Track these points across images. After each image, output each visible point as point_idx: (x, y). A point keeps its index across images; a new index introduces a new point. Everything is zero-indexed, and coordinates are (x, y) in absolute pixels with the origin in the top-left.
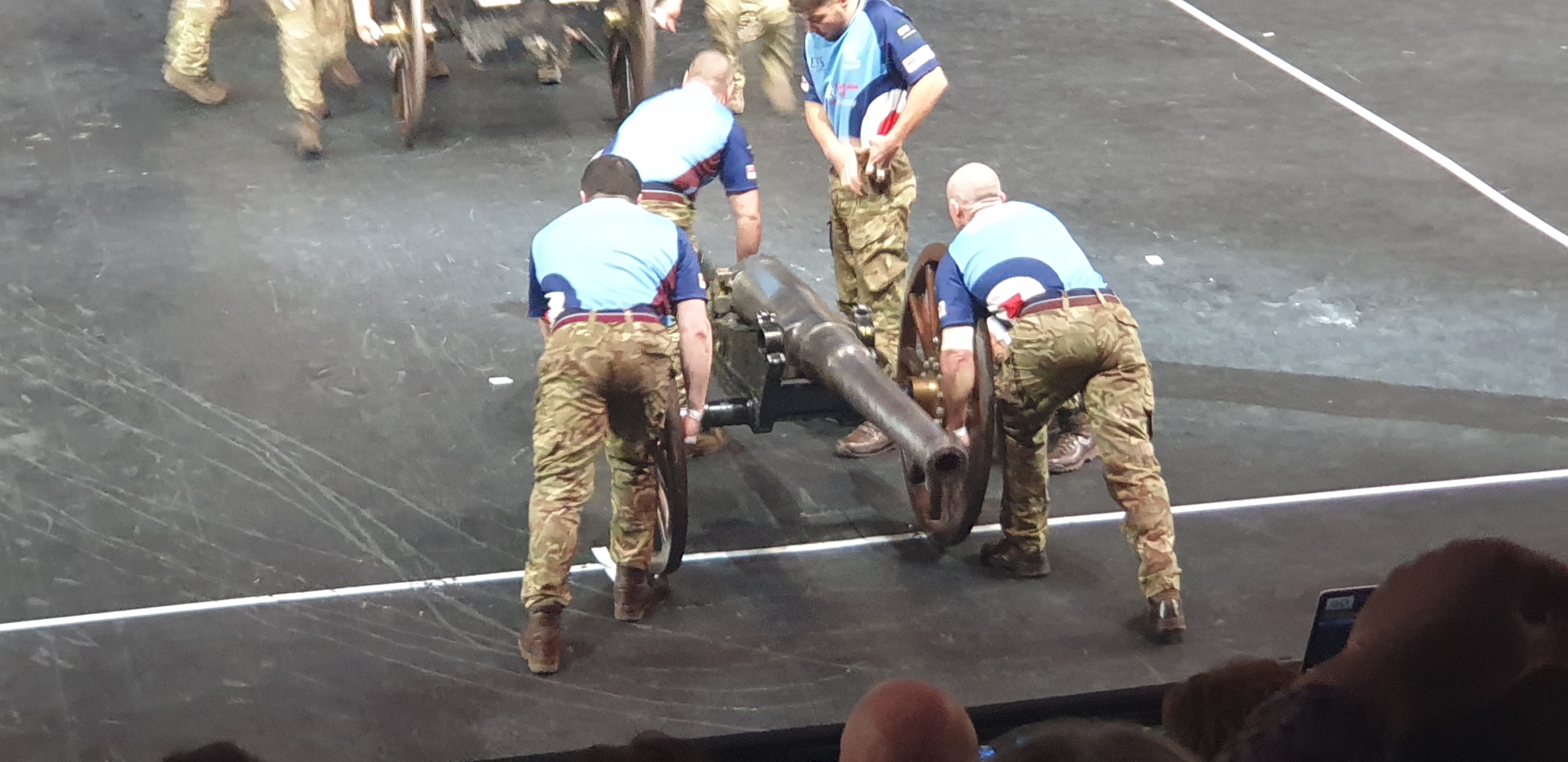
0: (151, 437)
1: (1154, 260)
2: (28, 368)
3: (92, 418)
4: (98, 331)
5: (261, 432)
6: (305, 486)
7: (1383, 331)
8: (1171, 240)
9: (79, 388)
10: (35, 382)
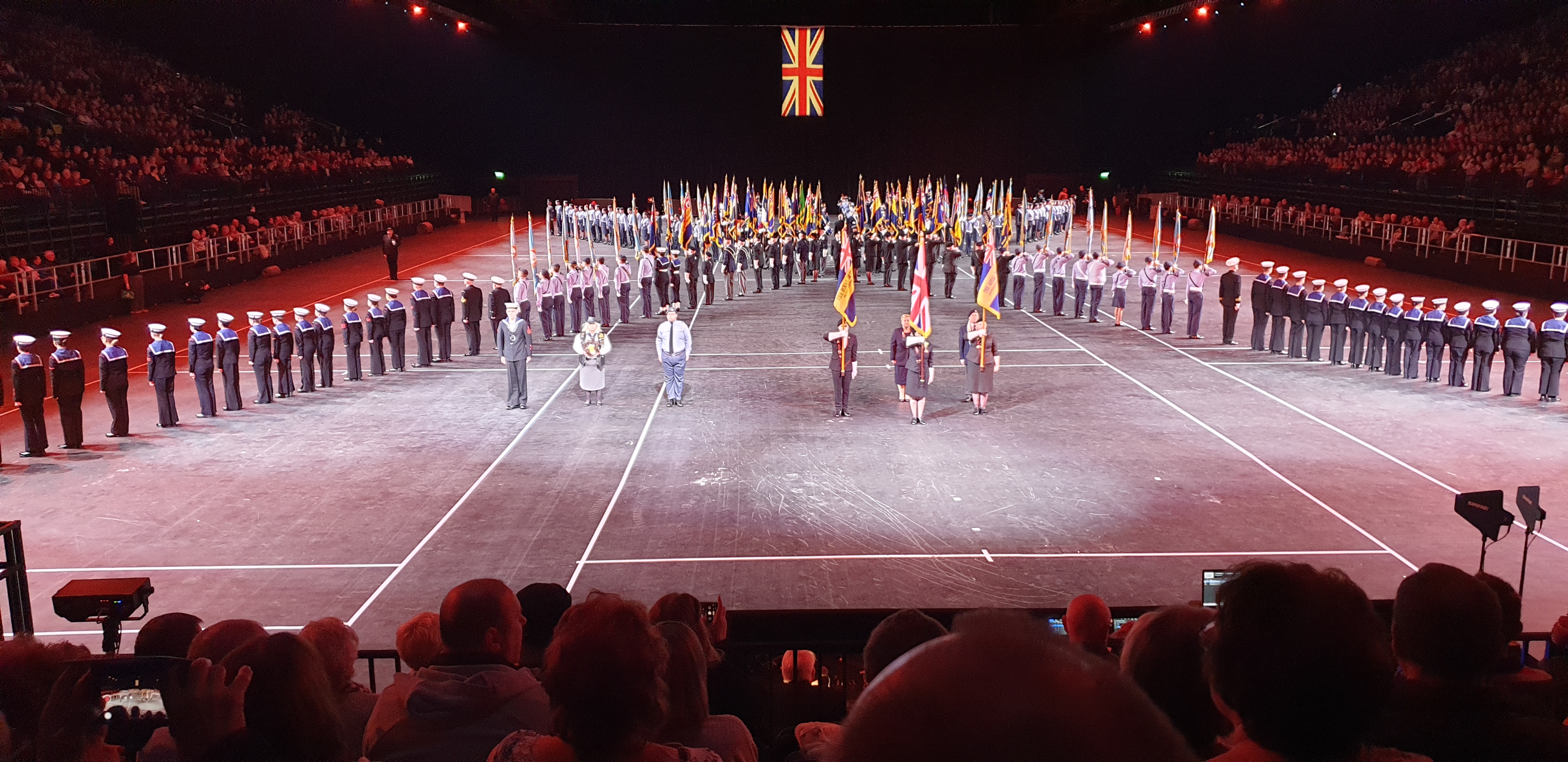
0: (856, 507)
1: (1158, 479)
2: (823, 485)
3: (840, 500)
4: (843, 476)
5: (888, 508)
6: (899, 524)
7: (1230, 506)
8: (1163, 473)
9: (838, 493)
10: (826, 489)
